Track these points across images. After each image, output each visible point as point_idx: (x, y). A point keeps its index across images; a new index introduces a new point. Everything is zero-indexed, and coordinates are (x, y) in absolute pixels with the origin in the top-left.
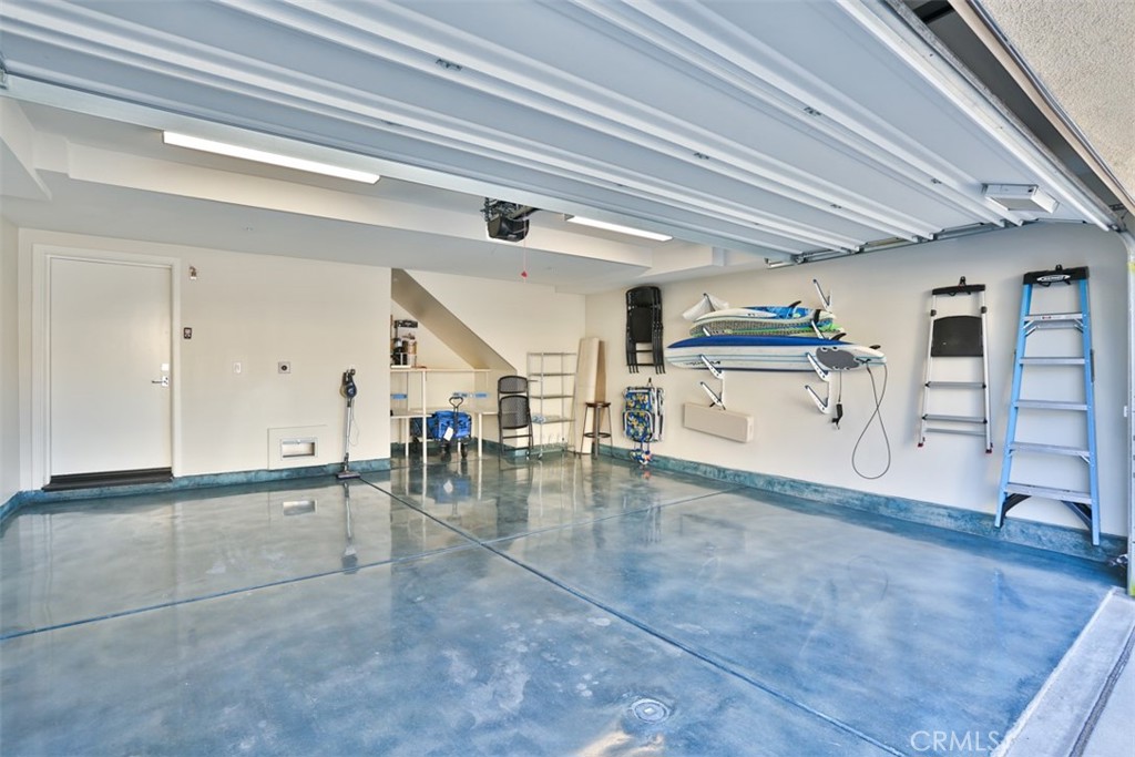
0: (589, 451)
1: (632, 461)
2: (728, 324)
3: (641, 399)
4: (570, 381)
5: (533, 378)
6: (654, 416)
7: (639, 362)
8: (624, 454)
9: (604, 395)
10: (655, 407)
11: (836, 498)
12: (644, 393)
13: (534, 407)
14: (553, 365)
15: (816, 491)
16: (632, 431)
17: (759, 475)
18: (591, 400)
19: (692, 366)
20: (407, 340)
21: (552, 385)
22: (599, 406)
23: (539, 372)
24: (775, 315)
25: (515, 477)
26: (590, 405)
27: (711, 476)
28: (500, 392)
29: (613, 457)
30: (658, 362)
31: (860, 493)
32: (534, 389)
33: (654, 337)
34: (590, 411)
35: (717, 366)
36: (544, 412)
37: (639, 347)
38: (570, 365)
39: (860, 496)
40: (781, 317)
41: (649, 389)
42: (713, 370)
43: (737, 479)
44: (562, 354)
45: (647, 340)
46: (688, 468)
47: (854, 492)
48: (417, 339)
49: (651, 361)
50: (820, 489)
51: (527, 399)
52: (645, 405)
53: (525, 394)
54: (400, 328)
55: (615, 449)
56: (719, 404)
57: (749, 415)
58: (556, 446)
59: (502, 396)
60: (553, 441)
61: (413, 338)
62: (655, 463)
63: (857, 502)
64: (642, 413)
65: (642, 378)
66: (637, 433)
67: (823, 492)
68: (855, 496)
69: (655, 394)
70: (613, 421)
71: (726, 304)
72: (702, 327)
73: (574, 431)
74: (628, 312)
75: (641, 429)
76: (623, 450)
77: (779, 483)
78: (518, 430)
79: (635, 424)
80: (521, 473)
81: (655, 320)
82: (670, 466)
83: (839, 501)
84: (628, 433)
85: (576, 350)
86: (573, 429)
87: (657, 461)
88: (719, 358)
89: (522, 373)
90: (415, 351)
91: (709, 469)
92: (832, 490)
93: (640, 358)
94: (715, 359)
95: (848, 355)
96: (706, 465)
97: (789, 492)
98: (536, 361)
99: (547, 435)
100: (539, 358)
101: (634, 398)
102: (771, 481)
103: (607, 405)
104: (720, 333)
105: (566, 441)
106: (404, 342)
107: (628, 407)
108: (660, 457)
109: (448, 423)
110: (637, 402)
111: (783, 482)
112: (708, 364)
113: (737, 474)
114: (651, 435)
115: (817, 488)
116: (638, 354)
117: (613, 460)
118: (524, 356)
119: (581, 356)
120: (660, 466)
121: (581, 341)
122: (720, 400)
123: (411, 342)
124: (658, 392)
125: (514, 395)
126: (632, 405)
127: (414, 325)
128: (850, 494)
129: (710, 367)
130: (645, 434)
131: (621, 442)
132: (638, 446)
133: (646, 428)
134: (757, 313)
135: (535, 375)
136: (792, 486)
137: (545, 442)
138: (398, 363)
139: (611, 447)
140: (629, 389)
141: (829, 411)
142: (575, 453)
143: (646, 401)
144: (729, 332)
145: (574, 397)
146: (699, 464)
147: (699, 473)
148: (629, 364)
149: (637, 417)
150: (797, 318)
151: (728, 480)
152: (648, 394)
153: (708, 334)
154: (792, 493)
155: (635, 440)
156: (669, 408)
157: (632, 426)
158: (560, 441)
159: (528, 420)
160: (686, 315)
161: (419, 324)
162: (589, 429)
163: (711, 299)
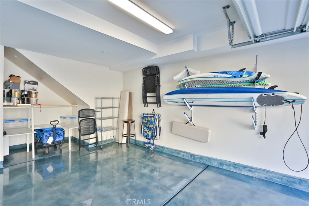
0: (125, 142)
1: (145, 148)
2: (199, 82)
3: (150, 119)
4: (116, 110)
5: (98, 110)
6: (156, 127)
7: (148, 102)
8: (142, 144)
9: (132, 117)
10: (157, 123)
11: (263, 176)
12: (152, 117)
13: (98, 123)
14: (107, 103)
15: (249, 171)
16: (146, 134)
17: (214, 160)
18: (126, 119)
19: (177, 104)
20: (31, 91)
21: (107, 113)
22: (130, 122)
23: (100, 106)
24: (231, 76)
25: (89, 158)
26: (125, 122)
27: (187, 158)
28: (79, 117)
29: (136, 145)
30: (158, 102)
31: (280, 174)
32: (98, 115)
33: (156, 90)
34: (126, 124)
35: (191, 104)
36: (103, 126)
37: (148, 94)
38: (116, 103)
39: (280, 177)
40: (235, 77)
41: (154, 115)
42: (189, 106)
43: (201, 160)
44: (113, 98)
45: (153, 91)
46: (174, 153)
47: (275, 173)
48: (37, 91)
49: (155, 101)
50: (253, 170)
51: (95, 120)
52: (152, 122)
53: (94, 118)
54: (26, 85)
55: (138, 141)
56: (191, 123)
57: (208, 129)
58: (110, 140)
59: (81, 119)
60: (109, 138)
61: (36, 90)
62: (157, 149)
63: (278, 180)
64: (151, 126)
65: (150, 109)
66: (148, 135)
67: (254, 172)
68: (277, 176)
69: (157, 117)
70: (136, 129)
71: (199, 72)
72: (184, 84)
73: (119, 133)
74: (143, 78)
75: (150, 134)
76: (141, 141)
77: (226, 165)
78: (90, 135)
79: (147, 131)
80: (92, 156)
81: (157, 82)
82: (164, 151)
83: (266, 178)
84: (144, 135)
85: (119, 96)
86: (118, 133)
87: (158, 148)
88: (193, 100)
89: (92, 107)
90: (36, 96)
91: (185, 154)
92: (260, 171)
93: (149, 100)
94: (190, 100)
95: (281, 98)
96: (184, 152)
97: (233, 170)
98: (99, 101)
99: (104, 136)
100: (101, 100)
101: (147, 119)
102: (222, 163)
103: (133, 122)
104: (193, 87)
105: (114, 137)
106: (28, 92)
107: (144, 123)
108: (159, 146)
109: (50, 134)
110: (148, 121)
111: (230, 164)
112: (186, 103)
113: (201, 158)
114: (155, 136)
115: (251, 169)
116: (148, 98)
117: (136, 147)
118: (94, 99)
119: (121, 99)
120: (160, 151)
121: (121, 92)
122: (191, 121)
123: (34, 92)
124: (158, 116)
125: (88, 118)
126: (146, 122)
127: (36, 83)
128: (273, 175)
129: (187, 104)
130: (152, 136)
131: (140, 138)
132: (149, 141)
133: (153, 133)
134: (219, 75)
135: (99, 108)
136: (234, 167)
137: (104, 139)
138: (23, 103)
139: (135, 140)
140: (144, 114)
141: (258, 128)
142: (119, 143)
143: (153, 120)
144: (198, 86)
145: (118, 118)
146: (180, 151)
147: (180, 156)
148: (144, 103)
149: (148, 128)
150: (245, 77)
151: (196, 160)
152: (153, 117)
153: (187, 88)
154: (235, 171)
155: (147, 139)
156: (164, 124)
157: (146, 132)
158: (112, 138)
159: (95, 130)
160: (175, 78)
161: (39, 83)
162: (125, 132)
163: (189, 69)
